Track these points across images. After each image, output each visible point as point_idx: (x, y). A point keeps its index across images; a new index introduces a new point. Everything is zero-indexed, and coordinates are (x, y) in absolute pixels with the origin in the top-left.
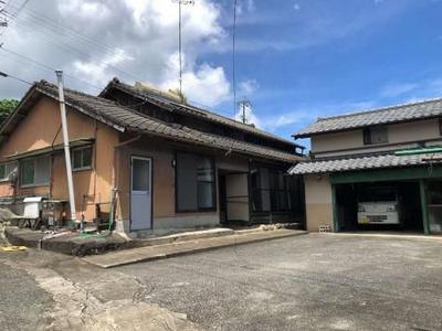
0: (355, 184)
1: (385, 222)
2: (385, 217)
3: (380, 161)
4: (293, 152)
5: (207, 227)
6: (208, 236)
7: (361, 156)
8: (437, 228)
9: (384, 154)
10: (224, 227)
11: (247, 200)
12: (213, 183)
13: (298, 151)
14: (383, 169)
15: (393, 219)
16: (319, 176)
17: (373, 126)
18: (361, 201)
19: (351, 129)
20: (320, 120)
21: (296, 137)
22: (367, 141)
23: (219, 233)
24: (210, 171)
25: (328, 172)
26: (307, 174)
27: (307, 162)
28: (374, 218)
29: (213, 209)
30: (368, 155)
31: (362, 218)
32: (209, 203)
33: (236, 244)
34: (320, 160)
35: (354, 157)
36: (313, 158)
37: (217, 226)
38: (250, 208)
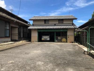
0: (42, 32)
1: (47, 40)
2: (47, 39)
3: (48, 27)
4: (27, 23)
5: (7, 42)
6: (8, 44)
7: (44, 26)
8: (56, 41)
9: (48, 26)
10: (12, 42)
11: (17, 34)
12: (9, 30)
13: (28, 23)
14: (49, 29)
15: (48, 39)
16: (35, 29)
17: (47, 20)
18: (43, 35)
19: (42, 20)
20: (34, 17)
21: (30, 20)
22: (45, 23)
23: (11, 43)
24: (8, 26)
25: (37, 29)
26: (32, 29)
27: (32, 26)
28: (45, 39)
29: (9, 37)
30: (45, 26)
31: (43, 39)
32: (8, 35)
33: (17, 46)
34: (35, 26)
35: (42, 26)
36: (33, 25)
37: (10, 41)
38: (18, 37)
